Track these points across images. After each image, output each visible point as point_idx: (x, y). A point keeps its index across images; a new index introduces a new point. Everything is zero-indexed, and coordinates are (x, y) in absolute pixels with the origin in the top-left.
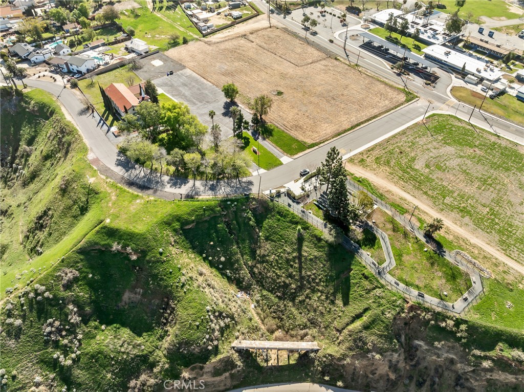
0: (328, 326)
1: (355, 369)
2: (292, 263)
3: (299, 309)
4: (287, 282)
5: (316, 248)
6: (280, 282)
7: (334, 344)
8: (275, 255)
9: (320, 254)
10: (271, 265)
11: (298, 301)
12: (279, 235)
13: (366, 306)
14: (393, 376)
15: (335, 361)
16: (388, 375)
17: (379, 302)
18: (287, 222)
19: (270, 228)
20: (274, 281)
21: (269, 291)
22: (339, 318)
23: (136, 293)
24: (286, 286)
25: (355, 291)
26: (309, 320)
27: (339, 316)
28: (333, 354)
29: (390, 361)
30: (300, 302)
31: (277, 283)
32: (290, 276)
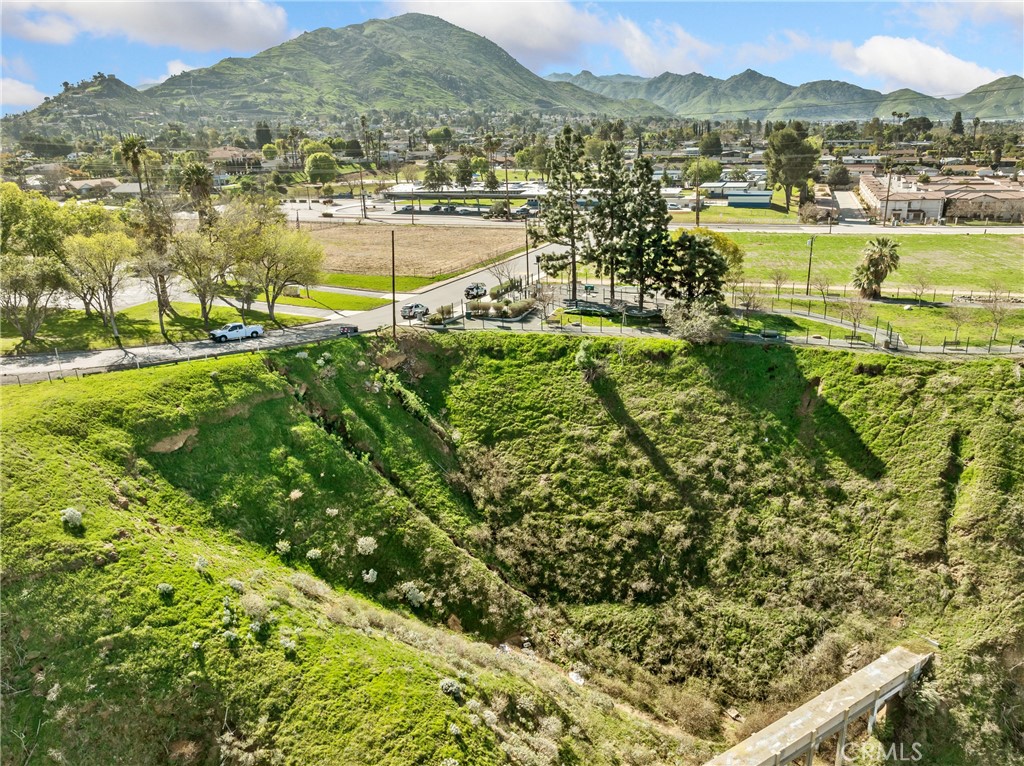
0: (885, 573)
2: (622, 463)
3: (743, 595)
4: (644, 526)
5: (670, 384)
6: (619, 546)
7: (957, 608)
8: (547, 470)
9: (695, 391)
10: (552, 507)
11: (723, 568)
12: (527, 408)
13: (948, 433)
17: (969, 404)
18: (530, 363)
19: (483, 404)
20: (594, 552)
21: (598, 599)
22: (900, 521)
24: (649, 542)
25: (878, 422)
26: (808, 603)
27: (896, 516)
28: (988, 636)
30: (732, 566)
31: (609, 554)
32: (642, 504)
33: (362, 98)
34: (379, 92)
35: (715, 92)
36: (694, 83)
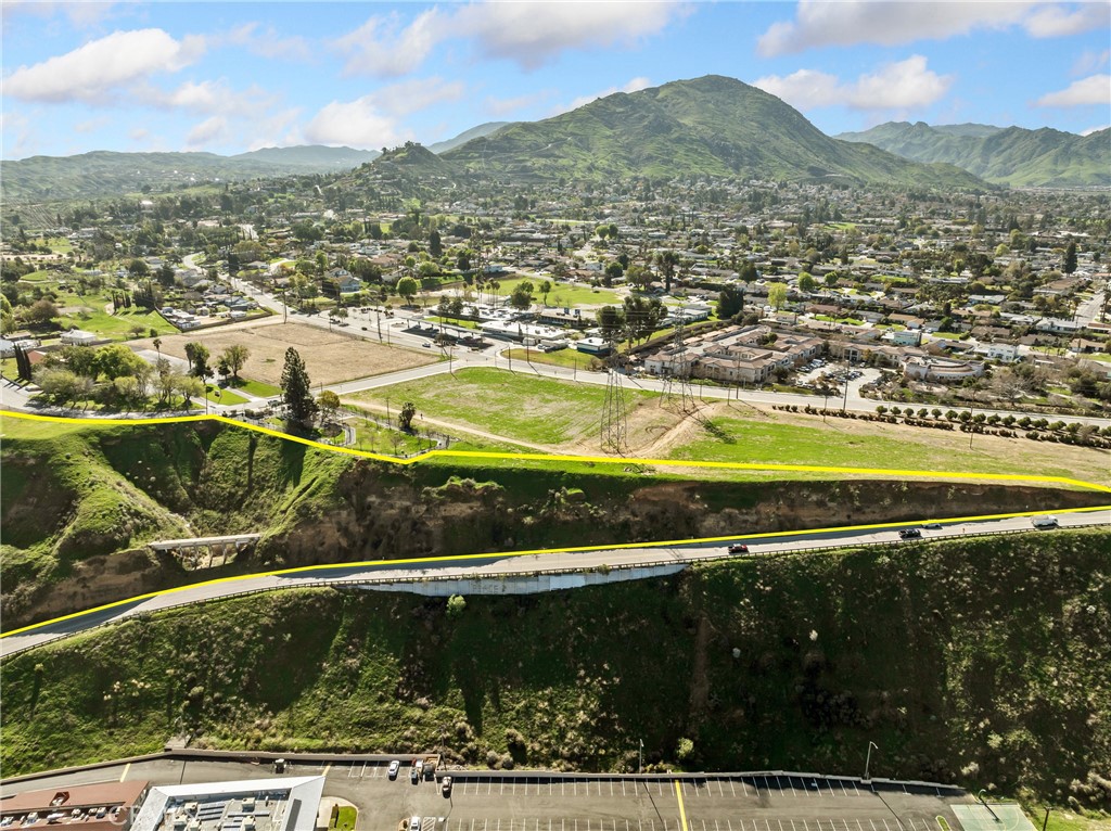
1: (300, 545)
2: (241, 471)
3: (244, 514)
4: (234, 491)
5: (269, 448)
6: (225, 495)
7: (277, 525)
8: (222, 470)
9: (273, 452)
10: (216, 481)
11: (244, 506)
12: (229, 449)
13: (315, 477)
14: (344, 543)
15: (278, 541)
16: (339, 543)
17: (328, 469)
18: (240, 435)
19: (220, 446)
20: (218, 495)
21: (211, 508)
23: (27, 504)
24: (232, 495)
25: (306, 471)
27: (287, 499)
28: (275, 534)
29: (339, 523)
31: (221, 497)
32: (238, 484)
33: (632, 163)
34: (650, 158)
35: (1066, 151)
36: (1043, 140)
